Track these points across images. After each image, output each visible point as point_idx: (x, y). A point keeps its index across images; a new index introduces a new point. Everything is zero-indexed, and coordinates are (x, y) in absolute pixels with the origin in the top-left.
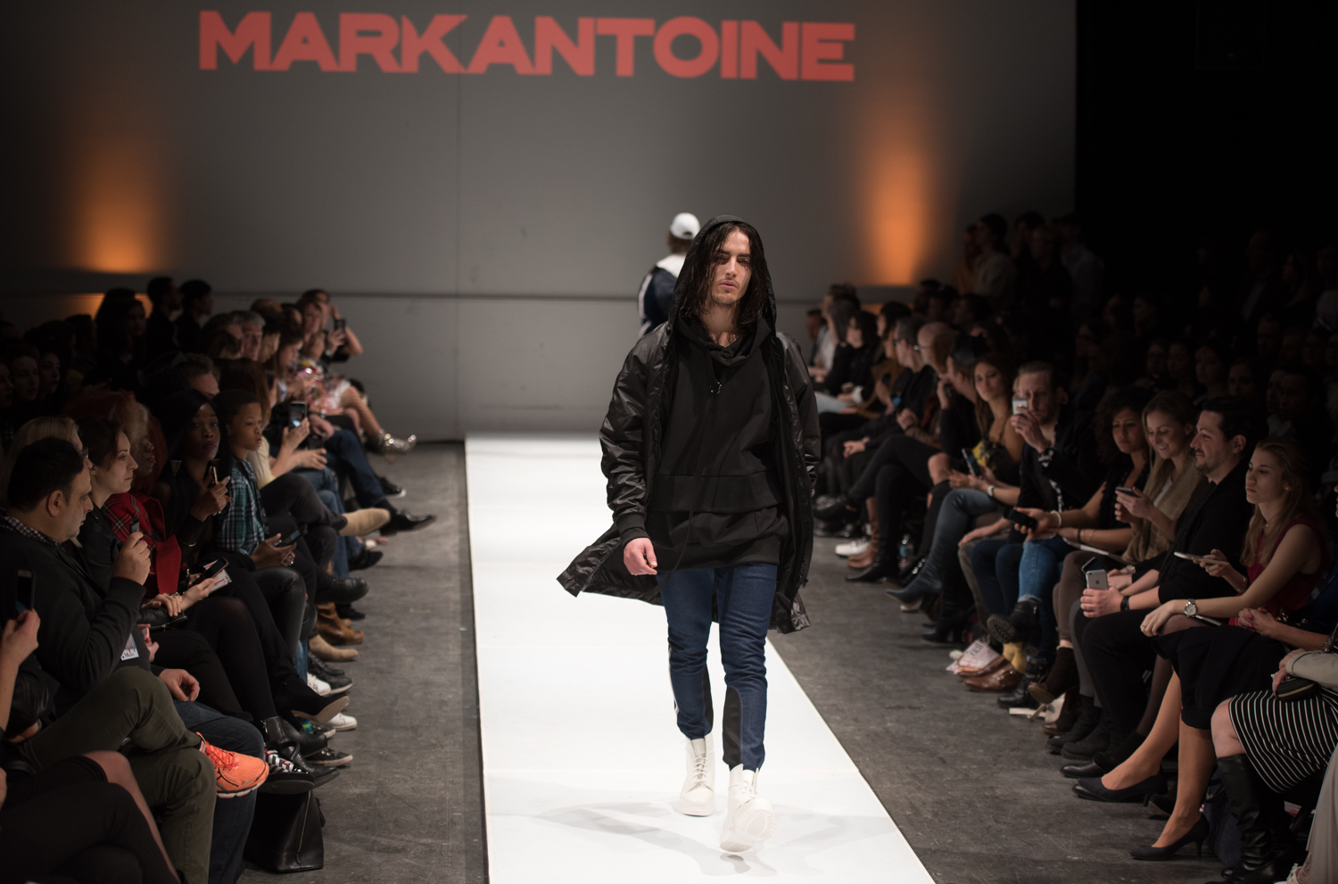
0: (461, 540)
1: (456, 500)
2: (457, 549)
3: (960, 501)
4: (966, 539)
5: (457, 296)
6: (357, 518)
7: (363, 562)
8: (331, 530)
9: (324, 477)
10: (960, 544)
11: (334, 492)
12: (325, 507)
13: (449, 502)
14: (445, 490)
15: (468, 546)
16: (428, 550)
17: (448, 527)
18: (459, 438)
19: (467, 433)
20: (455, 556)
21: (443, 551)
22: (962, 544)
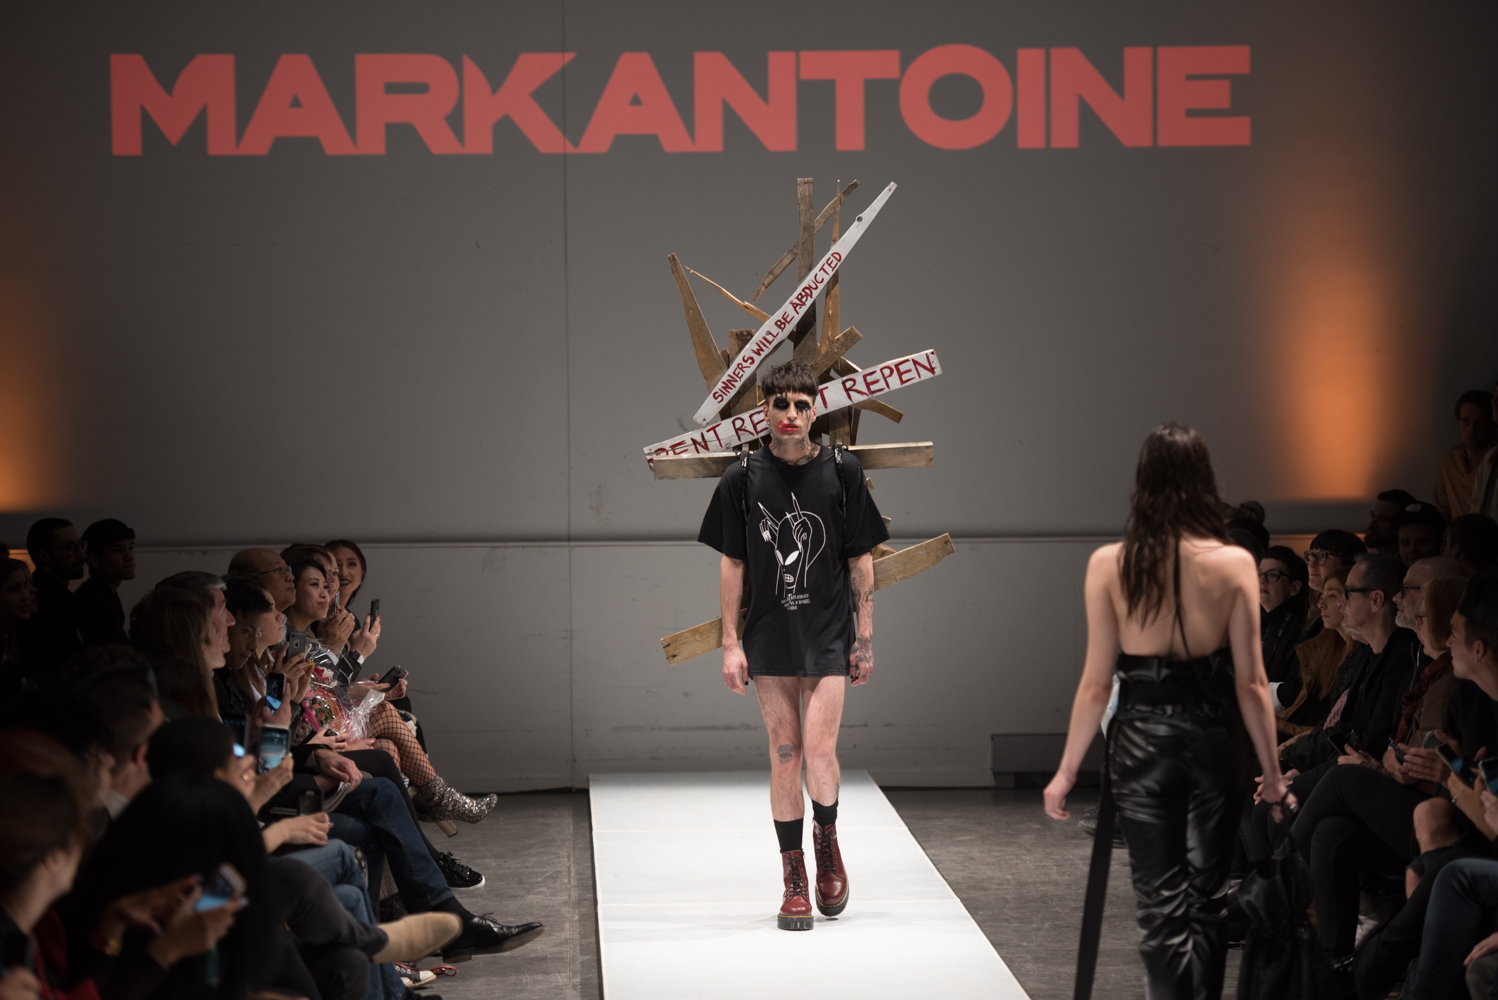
0: (583, 964)
1: (574, 894)
3: (1464, 882)
4: (1477, 952)
5: (569, 539)
6: (402, 930)
8: (359, 954)
9: (343, 861)
10: (1467, 961)
11: (361, 888)
12: (349, 915)
13: (563, 897)
14: (554, 877)
15: (596, 974)
16: (527, 983)
17: (561, 944)
18: (577, 785)
19: (591, 777)
20: (574, 992)
21: (553, 985)
22: (1471, 960)
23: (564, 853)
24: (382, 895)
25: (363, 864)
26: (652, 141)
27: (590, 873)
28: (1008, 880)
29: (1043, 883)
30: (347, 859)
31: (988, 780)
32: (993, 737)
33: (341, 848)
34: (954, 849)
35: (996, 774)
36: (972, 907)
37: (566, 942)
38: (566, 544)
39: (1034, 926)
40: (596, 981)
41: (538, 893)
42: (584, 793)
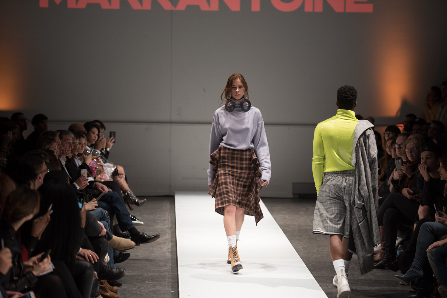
0: (171, 245)
1: (170, 226)
2: (170, 250)
3: (431, 228)
4: (430, 248)
5: (171, 123)
7: (121, 259)
9: (102, 214)
10: (427, 250)
11: (107, 222)
13: (166, 226)
14: (164, 220)
15: (175, 249)
16: (155, 251)
17: (165, 240)
18: (171, 194)
19: (176, 192)
20: (169, 254)
21: (163, 251)
22: (429, 250)
23: (167, 214)
24: (114, 224)
25: (108, 214)
26: (197, 7)
27: (174, 220)
28: (296, 225)
29: (306, 226)
30: (103, 213)
31: (291, 196)
32: (293, 183)
33: (101, 210)
34: (280, 215)
35: (294, 194)
36: (285, 232)
37: (167, 239)
38: (169, 124)
39: (303, 238)
40: (175, 251)
41: (159, 225)
42: (173, 197)
